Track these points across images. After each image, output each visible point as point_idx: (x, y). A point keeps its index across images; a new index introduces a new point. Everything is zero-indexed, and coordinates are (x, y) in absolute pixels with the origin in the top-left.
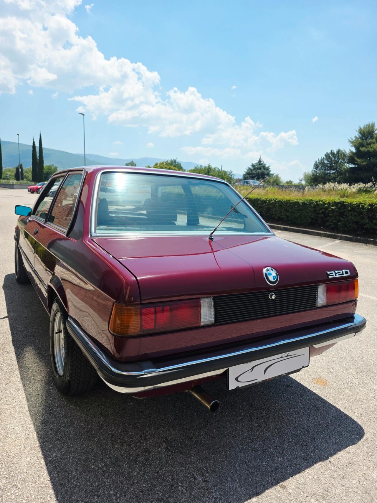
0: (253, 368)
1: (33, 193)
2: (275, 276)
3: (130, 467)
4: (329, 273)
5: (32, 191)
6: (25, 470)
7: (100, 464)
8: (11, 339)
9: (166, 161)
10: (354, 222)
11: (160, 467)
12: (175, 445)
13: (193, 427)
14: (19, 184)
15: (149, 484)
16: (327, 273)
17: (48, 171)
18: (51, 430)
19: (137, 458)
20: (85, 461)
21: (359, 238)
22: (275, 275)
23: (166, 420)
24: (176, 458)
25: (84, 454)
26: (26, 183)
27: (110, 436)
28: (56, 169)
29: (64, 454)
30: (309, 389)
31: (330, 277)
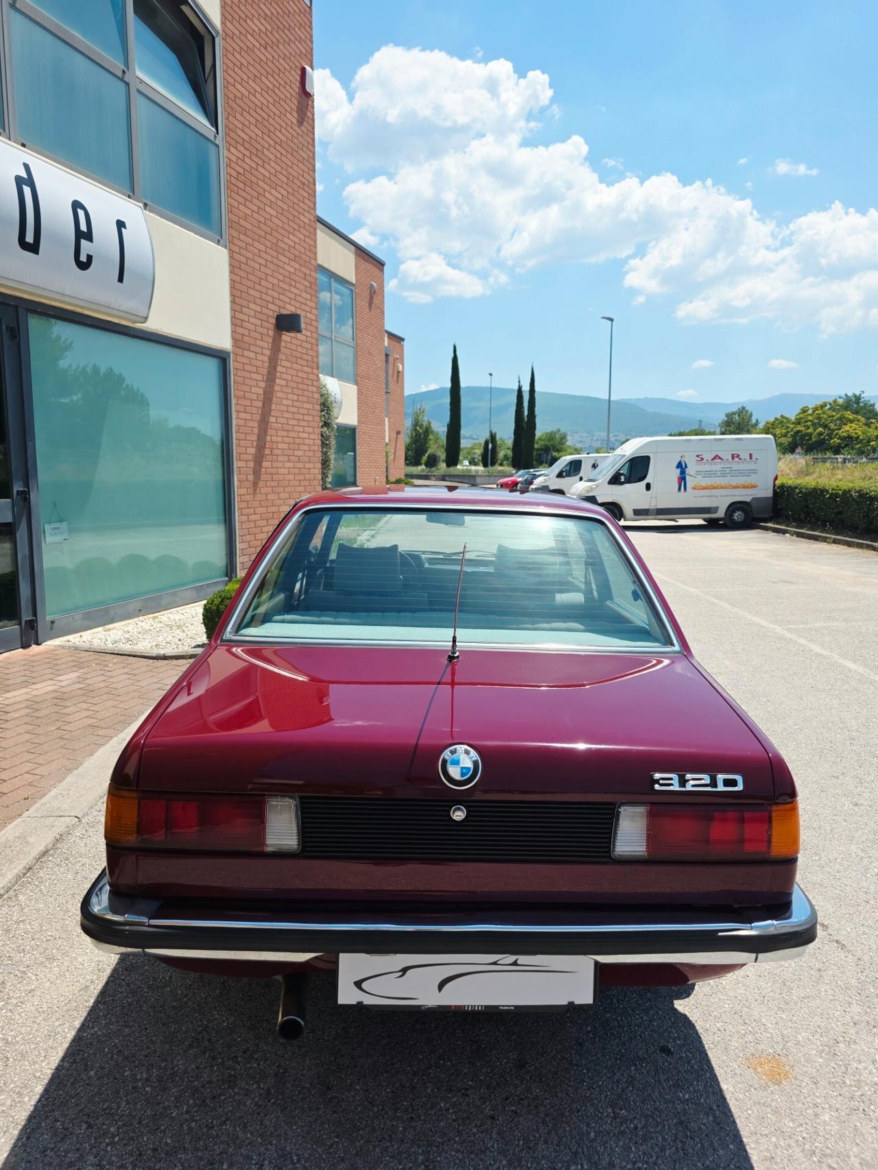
0: (404, 971)
2: (468, 769)
3: (177, 1099)
4: (657, 776)
6: (38, 1039)
7: (142, 1073)
9: (831, 400)
11: (224, 1119)
12: (287, 1089)
14: (486, 474)
15: (179, 1141)
16: (652, 777)
17: (547, 443)
18: (128, 985)
19: (203, 1087)
20: (126, 1058)
22: (470, 765)
23: (320, 1033)
24: (265, 1116)
25: (136, 1045)
26: (499, 471)
27: (200, 1029)
28: (564, 438)
29: (110, 1033)
30: (716, 1076)
31: (657, 787)
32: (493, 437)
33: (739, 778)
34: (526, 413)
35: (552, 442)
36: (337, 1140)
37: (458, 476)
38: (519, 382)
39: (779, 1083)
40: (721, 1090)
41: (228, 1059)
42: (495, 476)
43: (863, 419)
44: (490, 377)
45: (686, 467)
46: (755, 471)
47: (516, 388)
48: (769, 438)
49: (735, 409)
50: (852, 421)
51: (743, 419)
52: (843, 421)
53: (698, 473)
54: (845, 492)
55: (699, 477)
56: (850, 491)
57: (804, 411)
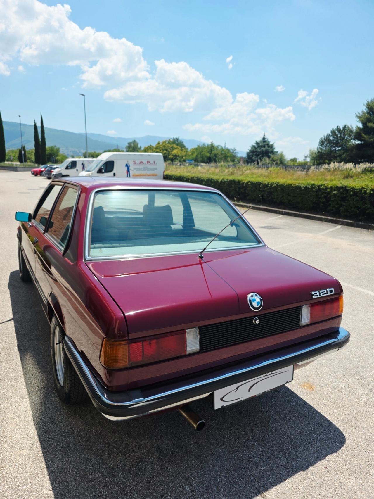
0: (237, 388)
1: (36, 175)
2: (259, 302)
3: (124, 477)
4: (313, 293)
5: (35, 174)
6: (29, 480)
7: (97, 474)
8: (16, 344)
9: (168, 140)
10: (355, 207)
11: (151, 476)
12: (166, 454)
13: (184, 435)
14: (22, 166)
15: (141, 494)
16: (311, 294)
17: (50, 152)
18: (53, 439)
19: (131, 468)
20: (84, 471)
21: (360, 223)
24: (167, 468)
25: (83, 464)
26: (29, 165)
27: (107, 445)
28: (58, 150)
29: (65, 464)
30: (296, 394)
31: (314, 297)
32: (23, 148)
33: (333, 289)
34: (40, 137)
35: (52, 152)
36: (202, 465)
37: (7, 167)
38: (35, 121)
39: (313, 390)
40: (301, 398)
41: (131, 453)
42: (27, 167)
43: (180, 148)
44: (19, 117)
45: (129, 166)
46: (156, 169)
47: (33, 124)
49: (131, 141)
50: (176, 149)
51: (135, 146)
52: (173, 149)
53: (135, 169)
54: (192, 178)
55: (135, 171)
56: (194, 177)
57: (159, 143)
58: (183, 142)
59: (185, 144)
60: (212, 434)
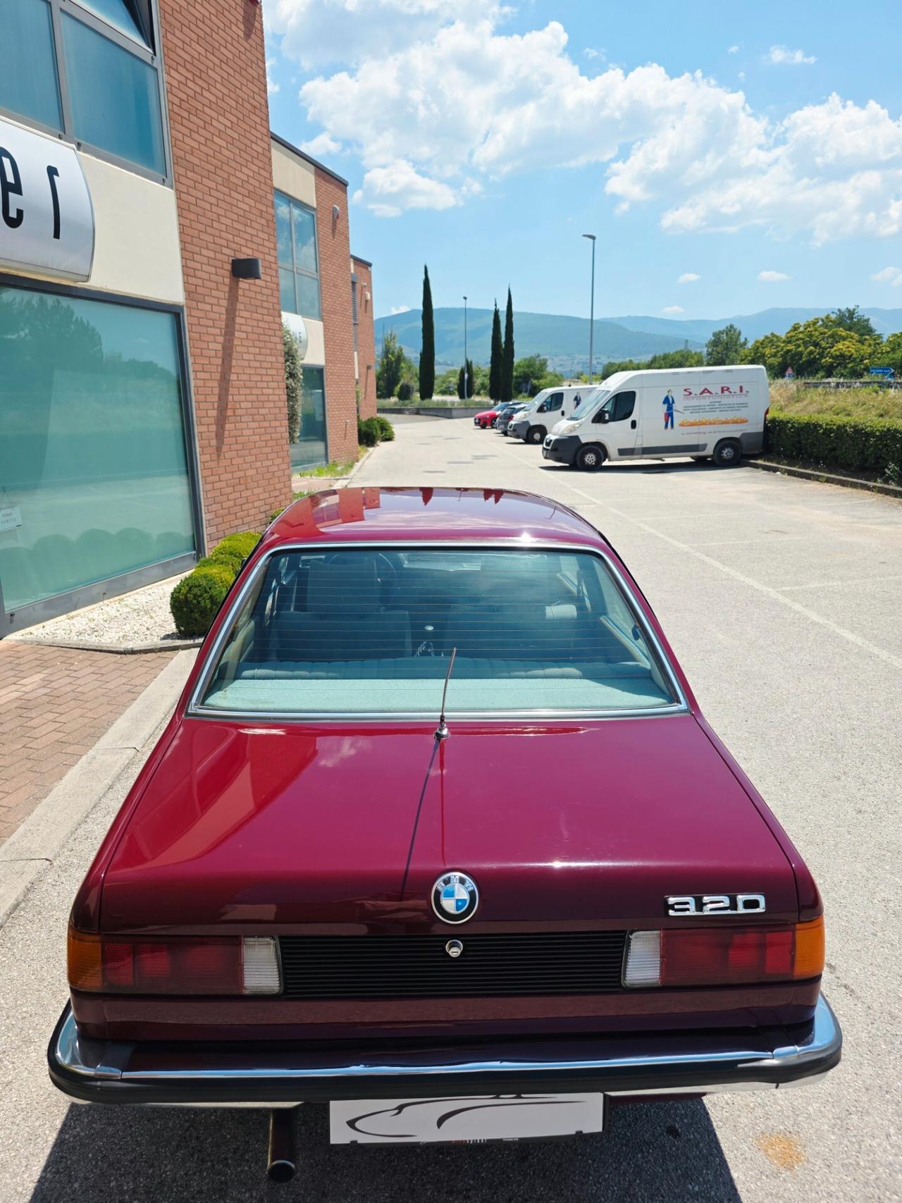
0: (400, 1108)
1: (483, 427)
2: (464, 900)
4: (672, 900)
5: (482, 423)
6: (18, 1144)
9: (823, 316)
14: (463, 406)
16: (666, 902)
17: (526, 370)
20: (111, 1165)
22: (466, 896)
25: (121, 1149)
26: (479, 403)
27: (187, 1125)
28: (544, 364)
30: (725, 1161)
31: (671, 913)
32: (469, 366)
33: (761, 899)
34: (503, 339)
35: (531, 369)
37: (432, 409)
38: (496, 305)
39: (791, 1168)
40: (731, 1180)
41: (218, 1162)
42: (472, 408)
43: (856, 336)
44: (464, 300)
45: (673, 402)
46: (745, 405)
47: (493, 308)
48: (762, 369)
49: (722, 328)
50: (844, 339)
51: (731, 338)
52: (836, 338)
53: (686, 408)
54: (839, 427)
55: (687, 413)
56: (844, 426)
57: (795, 328)
58: (868, 320)
59: (873, 323)
60: (414, 1190)
